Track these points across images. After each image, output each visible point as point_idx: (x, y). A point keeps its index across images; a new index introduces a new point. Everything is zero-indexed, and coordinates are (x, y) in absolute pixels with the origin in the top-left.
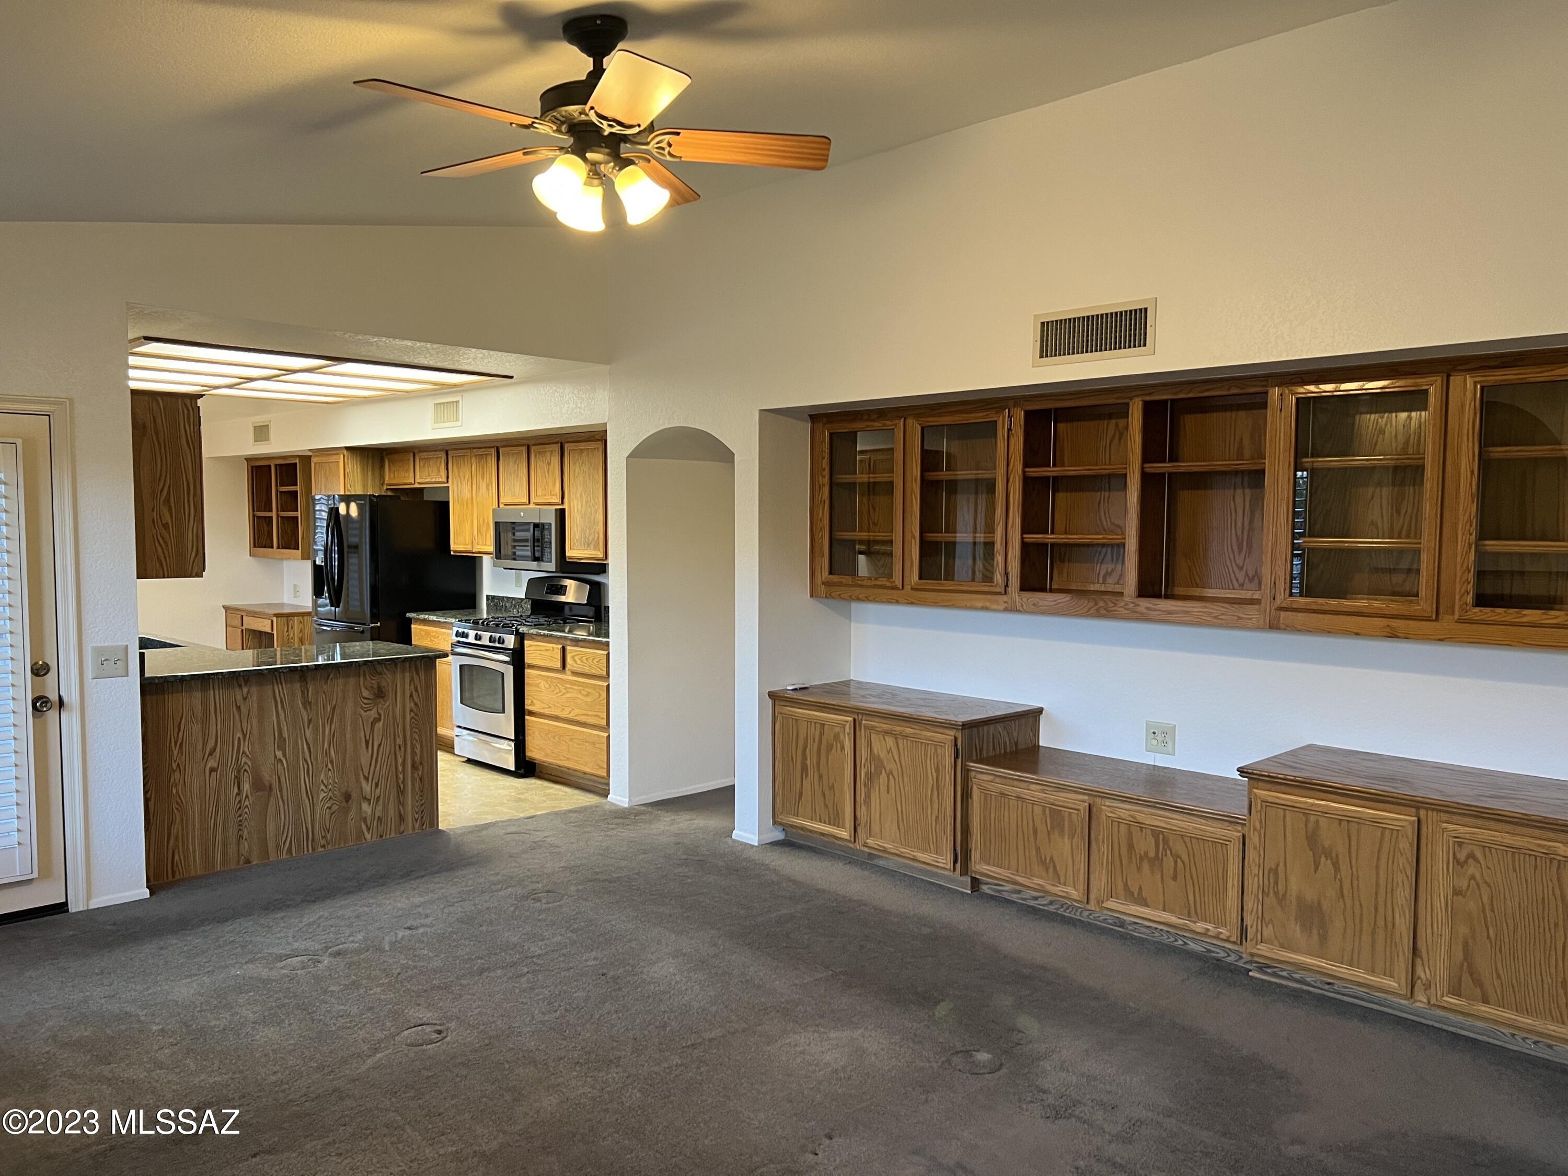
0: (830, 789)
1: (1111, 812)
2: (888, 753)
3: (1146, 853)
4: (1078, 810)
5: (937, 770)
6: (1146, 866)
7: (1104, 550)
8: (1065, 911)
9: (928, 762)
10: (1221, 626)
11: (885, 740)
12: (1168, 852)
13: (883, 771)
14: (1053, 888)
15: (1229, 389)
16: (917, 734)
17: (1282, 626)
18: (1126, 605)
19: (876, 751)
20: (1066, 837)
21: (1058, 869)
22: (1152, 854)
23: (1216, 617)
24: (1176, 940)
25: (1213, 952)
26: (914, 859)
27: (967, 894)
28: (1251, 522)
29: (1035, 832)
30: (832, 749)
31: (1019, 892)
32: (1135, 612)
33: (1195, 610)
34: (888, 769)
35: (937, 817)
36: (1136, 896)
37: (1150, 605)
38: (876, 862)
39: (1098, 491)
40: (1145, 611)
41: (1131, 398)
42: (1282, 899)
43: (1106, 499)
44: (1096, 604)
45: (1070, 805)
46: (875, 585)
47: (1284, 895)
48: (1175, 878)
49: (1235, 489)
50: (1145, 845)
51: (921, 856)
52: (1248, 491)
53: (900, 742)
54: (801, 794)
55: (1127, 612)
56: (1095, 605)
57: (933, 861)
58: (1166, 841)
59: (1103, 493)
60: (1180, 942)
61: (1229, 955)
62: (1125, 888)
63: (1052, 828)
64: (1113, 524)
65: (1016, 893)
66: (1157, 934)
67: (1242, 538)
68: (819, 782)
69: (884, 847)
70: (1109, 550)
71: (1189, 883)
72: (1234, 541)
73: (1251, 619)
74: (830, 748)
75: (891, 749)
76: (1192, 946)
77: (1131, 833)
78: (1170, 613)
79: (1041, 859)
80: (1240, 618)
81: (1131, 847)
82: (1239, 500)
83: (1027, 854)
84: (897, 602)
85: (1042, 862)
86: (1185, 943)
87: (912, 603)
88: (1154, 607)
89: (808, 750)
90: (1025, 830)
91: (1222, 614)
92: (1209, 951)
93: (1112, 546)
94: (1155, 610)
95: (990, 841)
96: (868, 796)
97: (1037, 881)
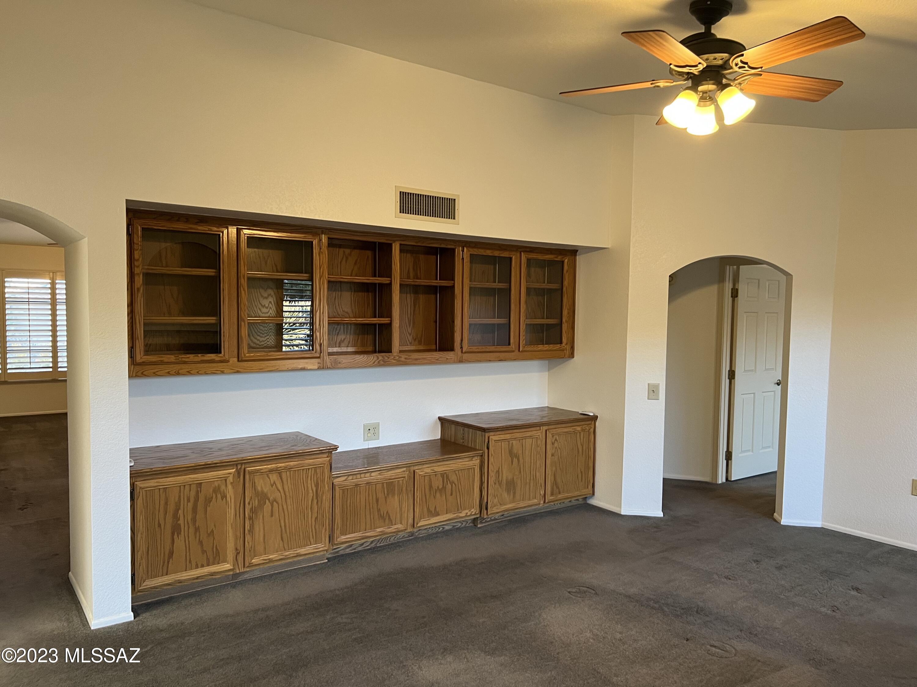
0: (209, 535)
1: (422, 472)
2: (272, 486)
3: (438, 487)
4: (404, 477)
5: (317, 485)
6: (438, 495)
7: (339, 327)
8: (380, 543)
9: (309, 482)
10: (440, 363)
11: (269, 478)
12: (449, 482)
13: (267, 501)
14: (390, 529)
15: (441, 244)
16: (301, 464)
17: (464, 361)
18: (394, 357)
19: (259, 488)
20: (396, 496)
21: (391, 517)
22: (441, 487)
23: (437, 360)
24: (439, 529)
25: (456, 526)
26: (299, 555)
27: (326, 562)
28: (414, 311)
29: (377, 500)
30: (210, 502)
31: (351, 546)
32: (400, 361)
33: (428, 357)
34: (271, 498)
35: (316, 518)
36: (433, 512)
37: (407, 357)
38: (240, 579)
39: (334, 291)
40: (405, 360)
41: (394, 241)
42: (500, 484)
43: (339, 296)
44: (378, 358)
45: (400, 476)
46: (201, 361)
47: (501, 481)
48: (451, 494)
49: (407, 293)
50: (438, 483)
51: (302, 551)
52: (412, 295)
53: (284, 475)
54: (171, 553)
55: (395, 361)
56: (377, 360)
57: (314, 549)
58: (447, 477)
59: (337, 292)
60: (441, 529)
61: (462, 524)
62: (428, 511)
63: (388, 494)
64: (343, 311)
65: (348, 548)
66: (430, 530)
67: (411, 319)
68: (195, 533)
69: (269, 559)
70: (342, 327)
71: (458, 494)
72: (407, 321)
73: (452, 359)
74: (208, 501)
75: (274, 483)
76: (447, 528)
77: (431, 479)
78: (416, 359)
79: (381, 515)
80: (447, 359)
81: (431, 487)
82: (409, 300)
83: (372, 517)
84: (223, 372)
85: (382, 517)
86: (443, 528)
87: (238, 372)
88: (409, 357)
89: (180, 512)
90: (371, 501)
91: (440, 358)
92: (454, 526)
93: (344, 324)
94: (409, 359)
95: (347, 518)
96: (252, 526)
97: (379, 530)
